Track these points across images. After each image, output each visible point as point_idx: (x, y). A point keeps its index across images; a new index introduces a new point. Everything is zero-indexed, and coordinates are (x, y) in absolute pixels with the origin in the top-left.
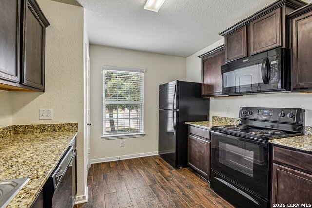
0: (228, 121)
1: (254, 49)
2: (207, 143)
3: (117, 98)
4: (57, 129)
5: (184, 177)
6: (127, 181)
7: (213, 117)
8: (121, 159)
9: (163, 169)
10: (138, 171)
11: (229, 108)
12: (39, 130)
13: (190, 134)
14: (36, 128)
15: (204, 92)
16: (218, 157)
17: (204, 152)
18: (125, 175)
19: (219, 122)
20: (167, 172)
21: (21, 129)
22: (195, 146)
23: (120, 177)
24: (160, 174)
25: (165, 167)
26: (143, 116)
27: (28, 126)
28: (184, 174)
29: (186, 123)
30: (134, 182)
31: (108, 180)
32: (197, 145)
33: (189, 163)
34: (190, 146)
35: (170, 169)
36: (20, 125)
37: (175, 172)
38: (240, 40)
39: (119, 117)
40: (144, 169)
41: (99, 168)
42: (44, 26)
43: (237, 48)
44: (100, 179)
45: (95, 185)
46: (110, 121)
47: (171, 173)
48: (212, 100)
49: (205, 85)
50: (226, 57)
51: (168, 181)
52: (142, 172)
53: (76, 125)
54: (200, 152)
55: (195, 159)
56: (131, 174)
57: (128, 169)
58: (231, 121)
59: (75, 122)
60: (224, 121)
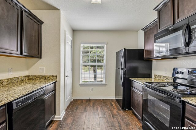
0: (165, 78)
1: (178, 17)
2: (141, 94)
3: (97, 61)
4: (47, 78)
5: (126, 117)
6: (88, 113)
7: (155, 75)
8: (90, 99)
9: (114, 109)
10: (97, 108)
11: (166, 68)
12: (38, 78)
13: (133, 87)
14: (37, 77)
15: (145, 56)
16: (147, 106)
17: (140, 101)
18: (88, 109)
19: (159, 79)
20: (115, 112)
21: (31, 78)
22: (135, 96)
23: (85, 110)
24: (110, 112)
25: (116, 108)
26: (105, 73)
27: (34, 76)
28: (127, 115)
29: (130, 79)
30: (91, 114)
31: (78, 110)
32: (136, 95)
33: (132, 107)
34: (132, 96)
35: (119, 109)
36: (30, 75)
37: (121, 112)
38: (168, 12)
39: (90, 73)
40: (101, 107)
41: (77, 102)
42: (40, 24)
43: (166, 18)
44: (74, 109)
45: (70, 112)
46: (94, 75)
47: (118, 113)
48: (154, 62)
49: (146, 50)
50: (158, 28)
51: (113, 117)
52: (100, 108)
53: (56, 76)
54: (138, 101)
55: (135, 105)
56: (92, 109)
57: (92, 105)
58: (167, 79)
59: (56, 75)
60: (162, 79)
